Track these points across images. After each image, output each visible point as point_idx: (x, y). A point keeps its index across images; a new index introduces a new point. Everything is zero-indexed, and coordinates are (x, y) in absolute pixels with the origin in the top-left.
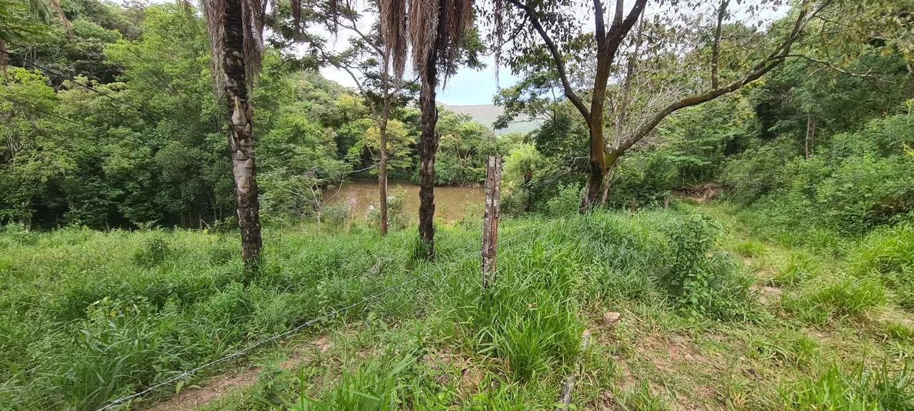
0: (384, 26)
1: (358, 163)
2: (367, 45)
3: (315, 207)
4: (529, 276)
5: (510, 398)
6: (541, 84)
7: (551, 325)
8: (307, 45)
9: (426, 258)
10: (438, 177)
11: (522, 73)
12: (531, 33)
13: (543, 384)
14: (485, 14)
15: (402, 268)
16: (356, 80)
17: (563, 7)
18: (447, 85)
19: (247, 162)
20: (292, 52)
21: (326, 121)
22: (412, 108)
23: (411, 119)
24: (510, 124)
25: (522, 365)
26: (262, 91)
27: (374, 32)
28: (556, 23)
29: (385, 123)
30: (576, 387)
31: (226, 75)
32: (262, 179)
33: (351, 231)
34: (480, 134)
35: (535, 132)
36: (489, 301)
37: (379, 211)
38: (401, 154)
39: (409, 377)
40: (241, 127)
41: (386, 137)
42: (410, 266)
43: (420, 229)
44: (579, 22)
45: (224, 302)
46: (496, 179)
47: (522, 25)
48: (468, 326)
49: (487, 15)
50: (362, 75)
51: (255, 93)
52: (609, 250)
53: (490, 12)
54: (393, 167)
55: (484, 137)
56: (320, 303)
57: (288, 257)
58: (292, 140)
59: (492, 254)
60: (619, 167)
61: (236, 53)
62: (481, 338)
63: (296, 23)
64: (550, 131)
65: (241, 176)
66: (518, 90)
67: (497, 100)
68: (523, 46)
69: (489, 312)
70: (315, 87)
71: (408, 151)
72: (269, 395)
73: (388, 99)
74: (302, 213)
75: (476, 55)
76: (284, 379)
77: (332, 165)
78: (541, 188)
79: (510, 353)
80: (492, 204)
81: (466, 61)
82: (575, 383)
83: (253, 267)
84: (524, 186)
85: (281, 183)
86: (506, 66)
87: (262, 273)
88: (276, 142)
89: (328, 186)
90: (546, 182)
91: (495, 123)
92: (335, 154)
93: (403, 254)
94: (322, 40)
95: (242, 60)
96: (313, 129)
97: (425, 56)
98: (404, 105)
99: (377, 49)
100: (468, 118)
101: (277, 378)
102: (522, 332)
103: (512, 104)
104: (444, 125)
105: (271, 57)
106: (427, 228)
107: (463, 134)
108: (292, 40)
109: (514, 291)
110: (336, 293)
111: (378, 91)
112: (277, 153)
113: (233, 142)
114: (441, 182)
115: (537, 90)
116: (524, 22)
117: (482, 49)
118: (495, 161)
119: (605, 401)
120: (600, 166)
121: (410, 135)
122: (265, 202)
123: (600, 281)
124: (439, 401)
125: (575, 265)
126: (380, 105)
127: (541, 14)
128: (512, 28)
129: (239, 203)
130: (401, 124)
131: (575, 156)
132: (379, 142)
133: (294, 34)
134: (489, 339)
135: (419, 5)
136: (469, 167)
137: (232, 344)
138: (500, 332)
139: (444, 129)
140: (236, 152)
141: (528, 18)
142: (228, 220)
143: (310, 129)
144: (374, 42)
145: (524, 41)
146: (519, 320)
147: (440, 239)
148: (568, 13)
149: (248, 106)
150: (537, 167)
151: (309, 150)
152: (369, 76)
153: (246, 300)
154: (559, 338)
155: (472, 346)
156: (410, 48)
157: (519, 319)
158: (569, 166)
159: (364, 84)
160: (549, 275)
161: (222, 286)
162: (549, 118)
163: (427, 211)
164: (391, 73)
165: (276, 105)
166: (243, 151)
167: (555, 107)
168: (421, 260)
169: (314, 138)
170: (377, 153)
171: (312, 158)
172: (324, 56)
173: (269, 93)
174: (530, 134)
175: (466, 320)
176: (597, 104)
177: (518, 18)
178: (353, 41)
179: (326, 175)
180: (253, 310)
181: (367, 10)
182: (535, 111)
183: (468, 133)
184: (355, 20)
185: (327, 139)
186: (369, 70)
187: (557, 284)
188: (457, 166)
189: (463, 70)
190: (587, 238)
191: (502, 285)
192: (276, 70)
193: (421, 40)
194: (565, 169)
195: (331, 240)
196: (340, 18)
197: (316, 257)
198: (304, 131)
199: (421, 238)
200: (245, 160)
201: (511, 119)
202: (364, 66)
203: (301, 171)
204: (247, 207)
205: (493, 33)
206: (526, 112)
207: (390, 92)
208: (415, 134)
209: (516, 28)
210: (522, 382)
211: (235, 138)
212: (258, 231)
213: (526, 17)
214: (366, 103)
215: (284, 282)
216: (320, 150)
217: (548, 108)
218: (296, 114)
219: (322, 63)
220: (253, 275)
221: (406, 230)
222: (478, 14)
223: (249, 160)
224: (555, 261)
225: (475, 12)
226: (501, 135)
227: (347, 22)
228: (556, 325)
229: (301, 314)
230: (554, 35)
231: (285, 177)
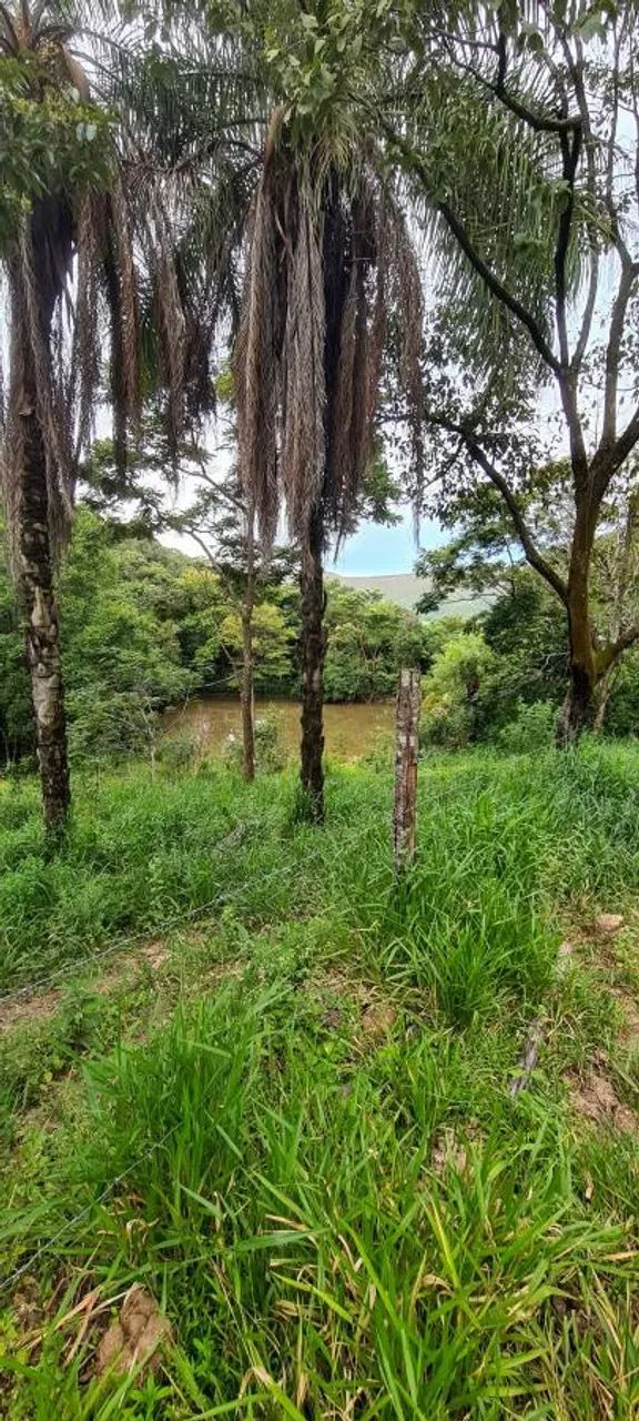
0: (246, 472)
1: (209, 671)
2: (221, 497)
3: (147, 739)
4: (468, 856)
5: (437, 1054)
6: (490, 540)
7: (504, 935)
8: (136, 502)
9: (312, 821)
10: (332, 689)
11: (458, 525)
12: (471, 466)
13: (493, 1033)
14: (397, 443)
15: (275, 837)
16: (206, 550)
17: (519, 425)
18: (340, 554)
19: (51, 679)
20: (116, 515)
21: (163, 611)
22: (288, 586)
23: (289, 601)
24: (442, 606)
25: (457, 1001)
26: (73, 570)
27: (231, 478)
28: (510, 449)
29: (250, 612)
30: (547, 1041)
31: (23, 557)
32: (73, 699)
33: (201, 776)
34: (396, 621)
35: (482, 615)
36: (404, 897)
37: (242, 743)
38: (275, 654)
39: (280, 1013)
40: (43, 630)
41: (250, 631)
42: (287, 832)
43: (303, 775)
44: (546, 446)
45: (17, 886)
46: (413, 706)
47: (456, 455)
48: (373, 936)
49: (400, 444)
50: (214, 542)
51: (64, 573)
52: (605, 809)
53: (406, 439)
54: (264, 675)
55: (402, 625)
56: (153, 890)
57: (107, 817)
58: (115, 640)
59: (408, 820)
60: (624, 667)
61: (37, 525)
62: (392, 956)
63: (121, 472)
64: (507, 613)
65: (43, 701)
66: (454, 552)
67: (420, 571)
68: (459, 486)
69: (404, 913)
70: (149, 560)
71: (286, 649)
72: (76, 1031)
73: (254, 576)
74: (129, 748)
75: (384, 504)
76: (98, 1009)
77: (173, 676)
78: (494, 705)
79: (438, 981)
80: (408, 743)
81: (370, 514)
82: (546, 1033)
83: (57, 833)
84: (466, 702)
85: (99, 704)
86: (431, 518)
87: (70, 843)
88: (94, 644)
89: (168, 706)
90: (502, 693)
91: (417, 605)
92: (177, 658)
93: (277, 814)
94: (158, 495)
95: (45, 534)
96: (145, 622)
97: (307, 514)
98: (278, 582)
99: (235, 502)
100: (376, 597)
101: (88, 1009)
102: (456, 947)
103: (445, 573)
104: (341, 610)
105: (86, 522)
106: (313, 772)
107: (370, 621)
108: (116, 497)
109: (443, 881)
110: (175, 874)
111: (238, 564)
112: (94, 659)
113: (33, 651)
114: (336, 695)
115: (483, 551)
116: (459, 450)
117: (395, 494)
118: (411, 677)
119: (596, 1066)
120: (587, 671)
121: (289, 625)
122: (76, 735)
123: (589, 861)
124: (324, 1056)
125: (543, 836)
126: (242, 584)
127: (485, 438)
128: (440, 460)
129: (40, 739)
130: (274, 609)
131: (549, 652)
132: (241, 638)
133: (119, 488)
134: (403, 957)
135: (296, 440)
136: (379, 673)
137: (27, 951)
138: (423, 946)
139: (339, 615)
140: (36, 665)
141: (464, 444)
142: (25, 761)
143: (141, 622)
144: (232, 493)
145: (460, 479)
146: (451, 927)
147: (335, 788)
148: (526, 432)
149: (53, 599)
150: (487, 670)
151: (138, 656)
152: (225, 542)
153: (46, 884)
154: (517, 957)
155: (378, 967)
156: (284, 503)
157: (451, 925)
158: (539, 668)
159: (218, 554)
160: (501, 852)
161: (14, 862)
162: (505, 593)
163: (312, 746)
164: (256, 536)
165: (93, 590)
166: (46, 665)
167: (513, 574)
168: (304, 824)
169: (146, 636)
170: (237, 654)
171: (144, 666)
172: (160, 518)
173: (84, 574)
174: (475, 619)
175: (368, 926)
176: (578, 573)
177: (448, 445)
178: (201, 492)
179: (164, 692)
180: (57, 899)
181: (222, 448)
182: (482, 584)
183: (378, 620)
184: (204, 464)
185: (165, 636)
186: (225, 533)
187: (514, 869)
188: (360, 671)
189: (366, 526)
190: (567, 789)
191: (426, 872)
192: (94, 541)
193: (300, 491)
194: (532, 673)
195: (172, 789)
196: (183, 462)
197: (148, 818)
198: (132, 627)
199: (304, 789)
200: (49, 677)
201: (443, 597)
202: (218, 528)
203: (127, 687)
204: (51, 745)
205: (411, 470)
206: (466, 586)
207: (257, 563)
208: (296, 624)
209: (446, 460)
210: (458, 1029)
211: (35, 646)
212: (65, 780)
213: (461, 442)
214: (221, 584)
215: (101, 857)
216: (155, 653)
217: (504, 578)
218: (119, 602)
219: (157, 528)
220: (58, 846)
221: (283, 774)
222: (386, 443)
223: (54, 676)
224: (512, 832)
225: (382, 440)
226: (426, 621)
227: (193, 466)
228: (514, 936)
229: (125, 907)
230: (506, 467)
231: (104, 695)
